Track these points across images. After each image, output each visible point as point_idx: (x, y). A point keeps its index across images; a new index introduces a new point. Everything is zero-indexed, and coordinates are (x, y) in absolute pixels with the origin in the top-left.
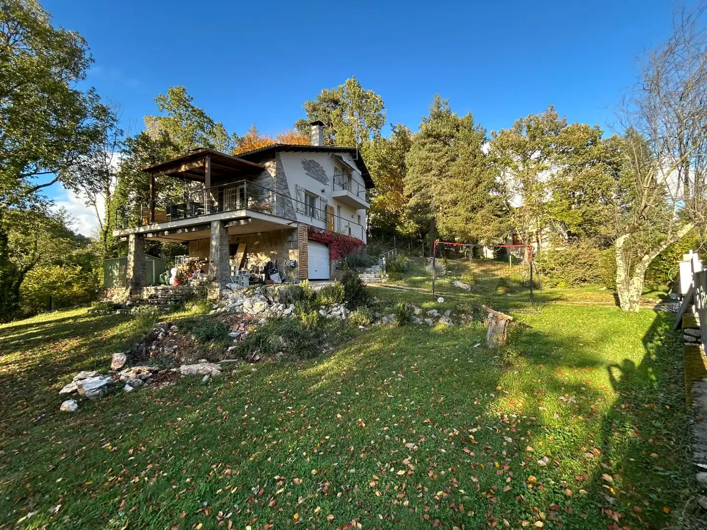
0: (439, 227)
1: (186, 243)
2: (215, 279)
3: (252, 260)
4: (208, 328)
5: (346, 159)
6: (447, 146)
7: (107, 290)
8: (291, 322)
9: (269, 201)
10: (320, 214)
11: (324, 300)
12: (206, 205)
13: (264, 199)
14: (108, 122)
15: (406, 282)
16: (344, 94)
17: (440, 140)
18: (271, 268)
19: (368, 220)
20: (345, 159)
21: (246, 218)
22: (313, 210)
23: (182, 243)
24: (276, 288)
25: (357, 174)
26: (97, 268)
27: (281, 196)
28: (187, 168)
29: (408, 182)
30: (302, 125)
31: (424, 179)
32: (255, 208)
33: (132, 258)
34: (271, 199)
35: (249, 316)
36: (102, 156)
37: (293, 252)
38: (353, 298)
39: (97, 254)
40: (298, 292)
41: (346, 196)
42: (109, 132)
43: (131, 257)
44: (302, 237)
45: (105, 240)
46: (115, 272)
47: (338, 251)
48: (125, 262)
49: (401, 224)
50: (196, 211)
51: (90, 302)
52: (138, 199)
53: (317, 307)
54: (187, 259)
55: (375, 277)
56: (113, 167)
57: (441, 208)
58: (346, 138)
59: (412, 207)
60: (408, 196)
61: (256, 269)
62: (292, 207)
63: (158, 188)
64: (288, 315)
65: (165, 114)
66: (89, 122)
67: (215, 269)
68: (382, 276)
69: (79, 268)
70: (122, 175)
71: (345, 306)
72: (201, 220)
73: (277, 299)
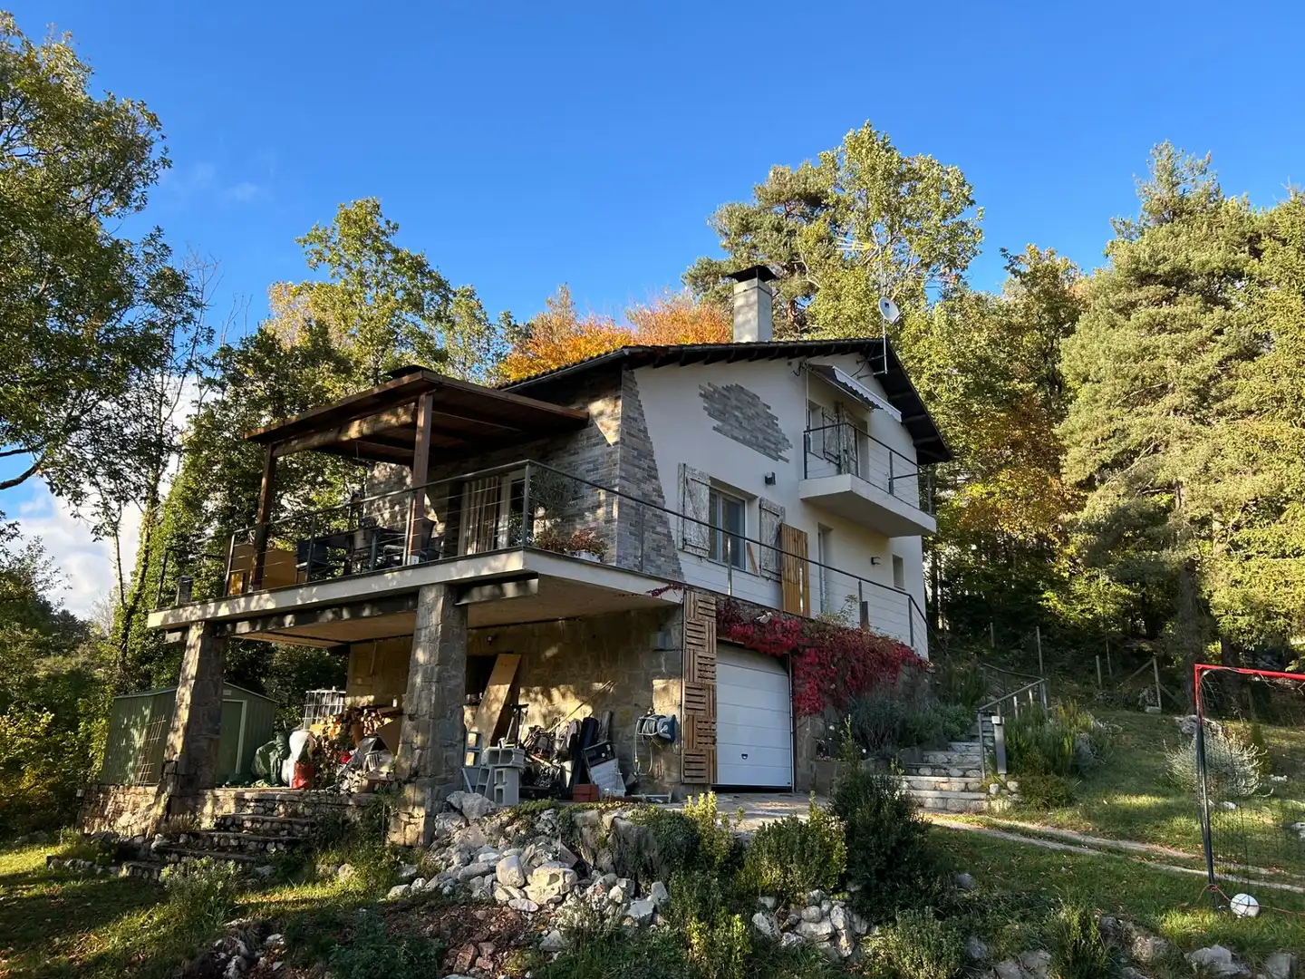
0: (1217, 598)
1: (342, 649)
2: (414, 776)
3: (534, 712)
4: (378, 951)
5: (848, 374)
6: (1219, 310)
7: (107, 793)
8: (653, 952)
9: (595, 520)
10: (759, 555)
11: (772, 875)
12: (409, 536)
13: (581, 516)
14: (181, 312)
15: (1089, 816)
16: (840, 174)
17: (1190, 292)
18: (594, 741)
19: (934, 568)
20: (842, 376)
21: (520, 578)
22: (735, 546)
23: (330, 650)
24: (607, 819)
25: (886, 418)
26: (91, 717)
27: (633, 503)
28: (366, 429)
29: (1077, 437)
30: (706, 277)
31: (1137, 426)
32: (554, 545)
33: (188, 699)
34: (603, 513)
35: (511, 915)
36: (153, 402)
37: (665, 689)
38: (880, 874)
39: (99, 673)
40: (680, 839)
41: (850, 494)
42: (181, 337)
43: (185, 694)
44: (698, 635)
45: (125, 636)
46: (136, 735)
47: (825, 686)
48: (166, 706)
49: (1060, 585)
50: (379, 551)
51: (59, 826)
52: (226, 515)
53: (745, 902)
54: (338, 702)
55: (966, 789)
56: (175, 429)
57: (1216, 526)
58: (850, 307)
59: (1098, 525)
60: (1080, 485)
61: (543, 742)
62: (669, 536)
63: (282, 480)
64: (644, 923)
65: (325, 273)
66: (136, 316)
67: (418, 740)
68: (993, 789)
69: (47, 718)
70: (195, 447)
71: (848, 905)
72: (391, 581)
73: (605, 860)
